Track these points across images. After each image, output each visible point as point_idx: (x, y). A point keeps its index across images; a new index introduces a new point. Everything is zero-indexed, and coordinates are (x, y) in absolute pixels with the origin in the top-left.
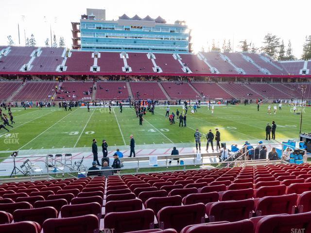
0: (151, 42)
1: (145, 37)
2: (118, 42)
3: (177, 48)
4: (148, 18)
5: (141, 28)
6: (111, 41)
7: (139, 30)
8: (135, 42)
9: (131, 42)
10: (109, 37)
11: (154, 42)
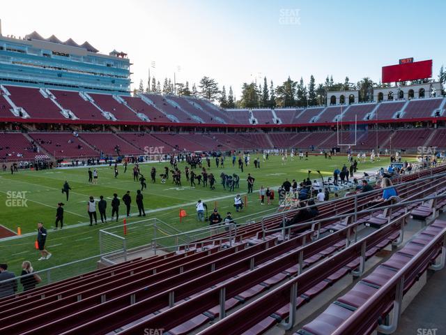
0: (81, 78)
1: (74, 70)
2: (34, 73)
3: (116, 88)
4: (71, 43)
5: (67, 55)
6: (21, 70)
7: (64, 58)
8: (60, 75)
9: (53, 75)
10: (16, 64)
11: (87, 78)
